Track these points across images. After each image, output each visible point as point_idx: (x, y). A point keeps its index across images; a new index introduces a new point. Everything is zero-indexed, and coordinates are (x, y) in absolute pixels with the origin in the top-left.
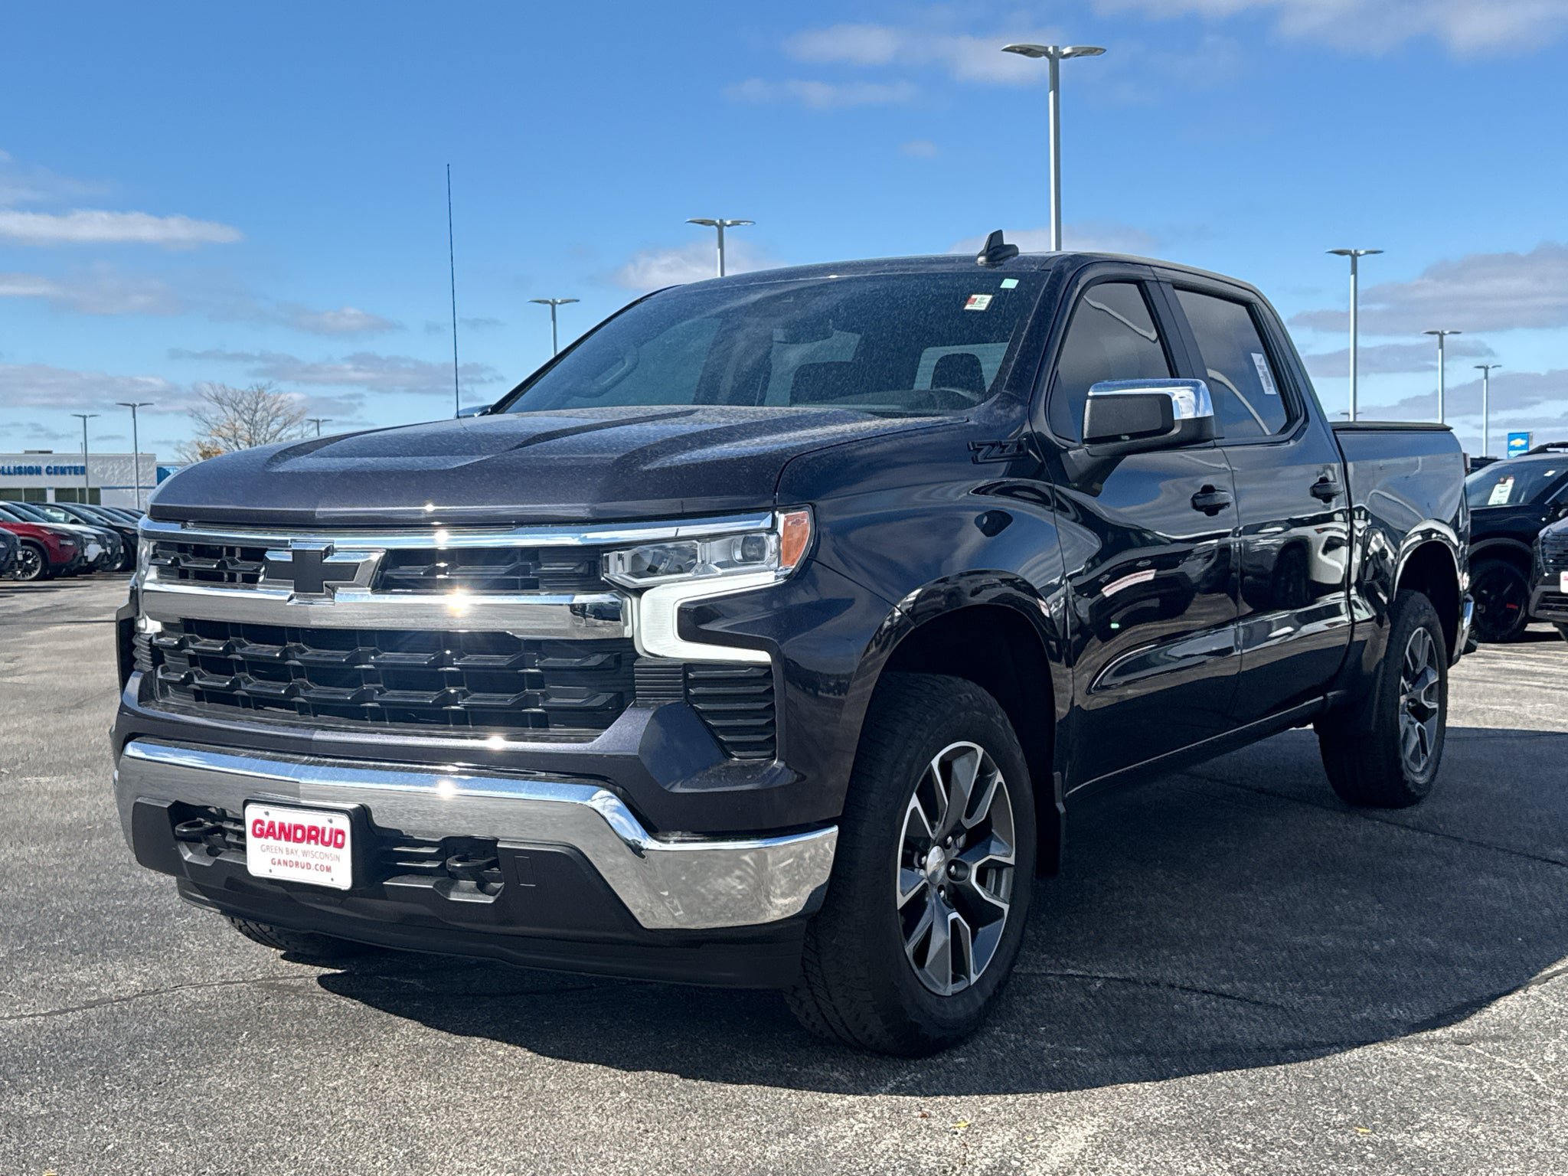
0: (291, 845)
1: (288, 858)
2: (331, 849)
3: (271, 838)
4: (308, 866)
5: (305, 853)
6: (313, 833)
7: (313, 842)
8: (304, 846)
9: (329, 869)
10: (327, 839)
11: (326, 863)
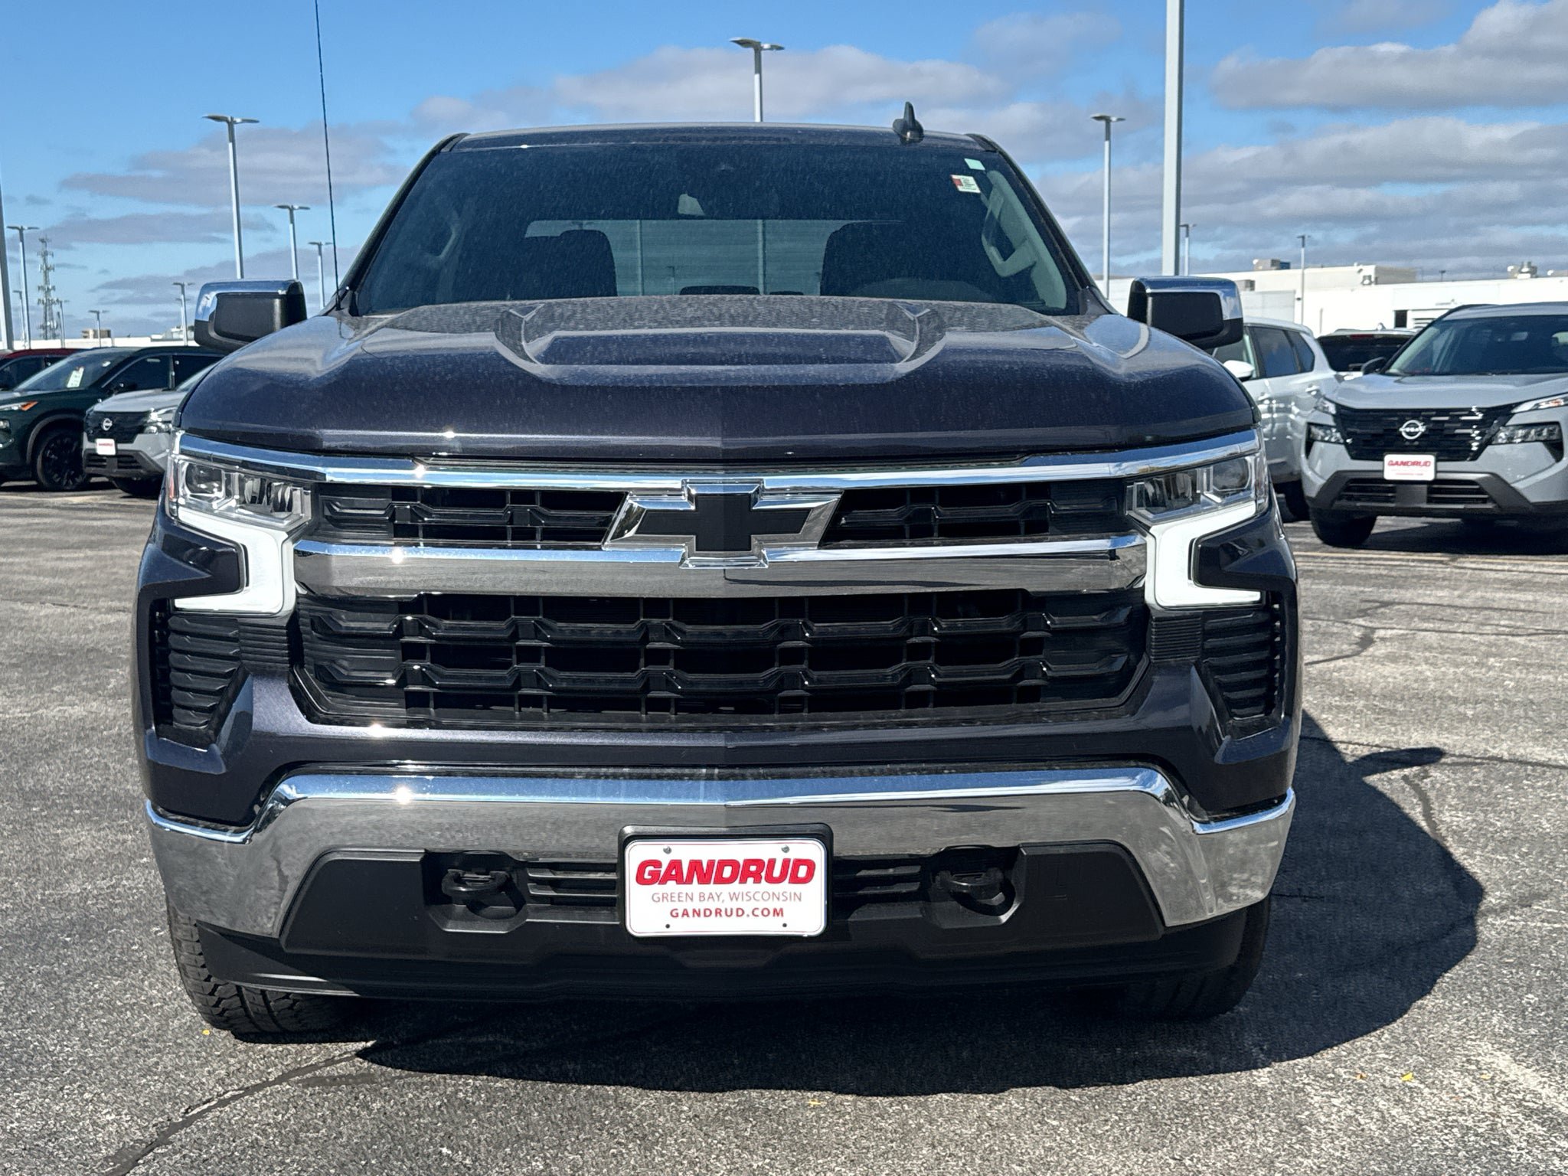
0: (712, 888)
1: (701, 906)
2: (786, 886)
3: (671, 884)
4: (740, 912)
5: (733, 897)
6: (753, 868)
7: (750, 880)
8: (736, 886)
9: (778, 913)
10: (777, 873)
11: (772, 905)
